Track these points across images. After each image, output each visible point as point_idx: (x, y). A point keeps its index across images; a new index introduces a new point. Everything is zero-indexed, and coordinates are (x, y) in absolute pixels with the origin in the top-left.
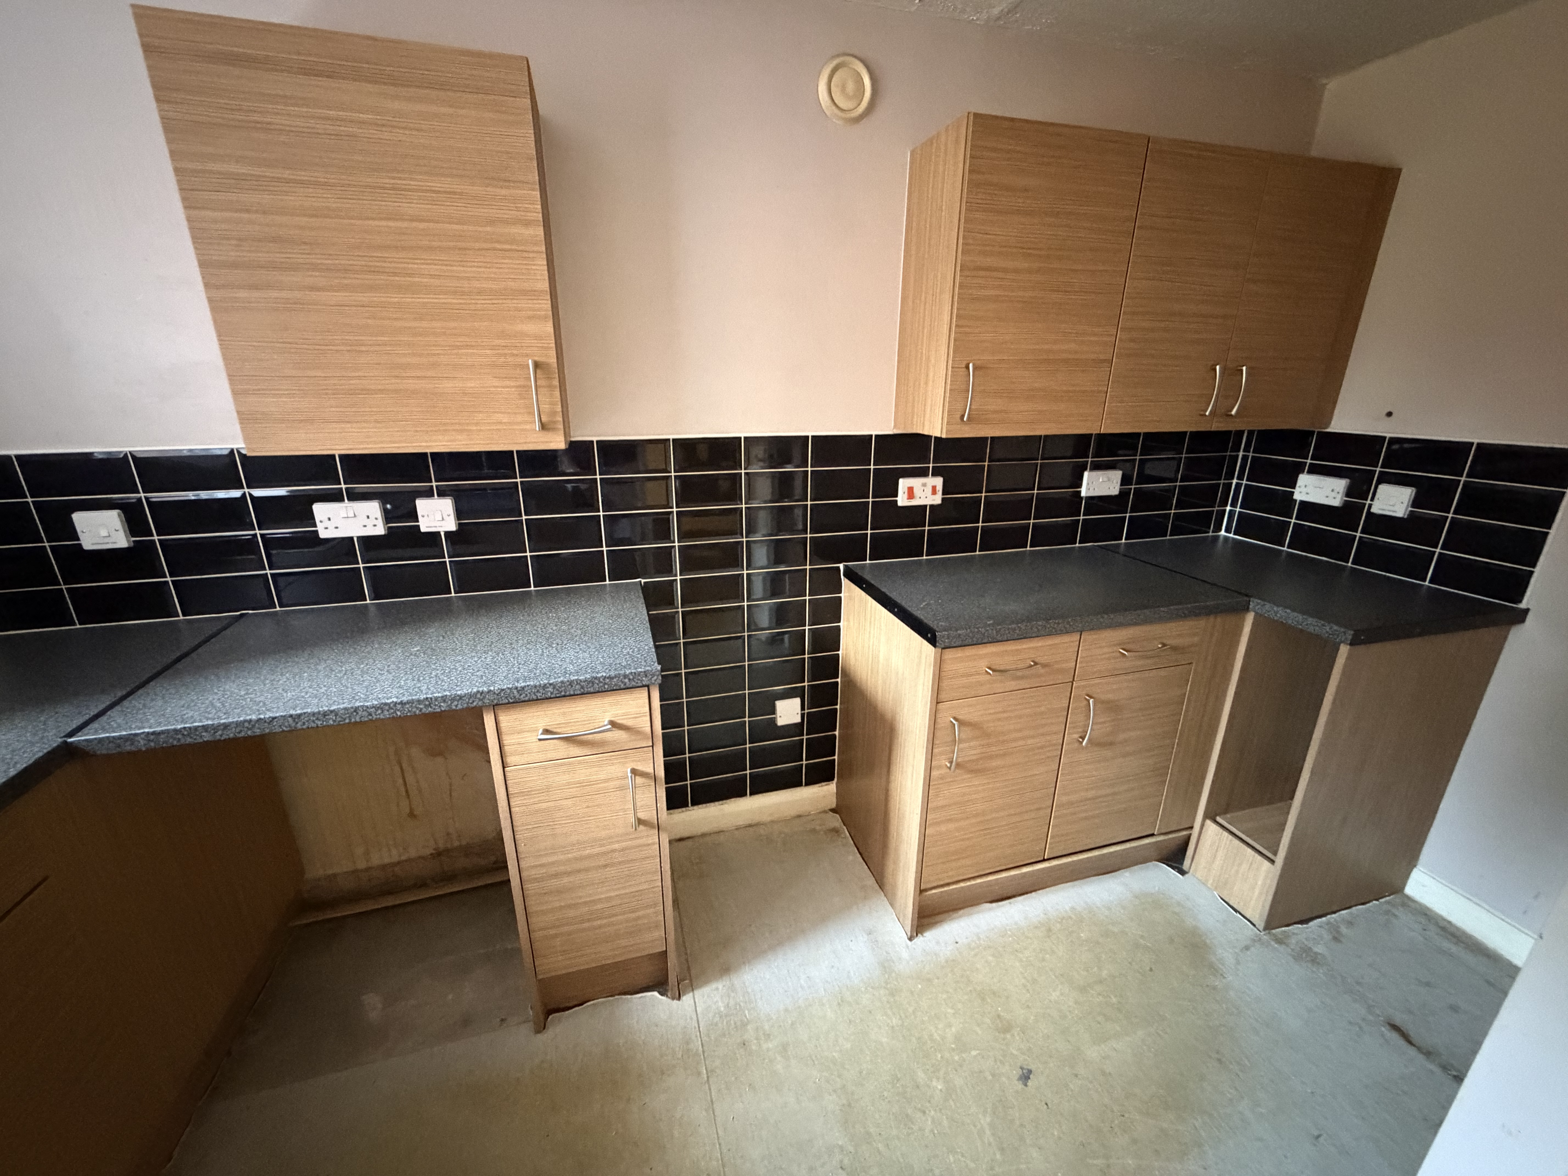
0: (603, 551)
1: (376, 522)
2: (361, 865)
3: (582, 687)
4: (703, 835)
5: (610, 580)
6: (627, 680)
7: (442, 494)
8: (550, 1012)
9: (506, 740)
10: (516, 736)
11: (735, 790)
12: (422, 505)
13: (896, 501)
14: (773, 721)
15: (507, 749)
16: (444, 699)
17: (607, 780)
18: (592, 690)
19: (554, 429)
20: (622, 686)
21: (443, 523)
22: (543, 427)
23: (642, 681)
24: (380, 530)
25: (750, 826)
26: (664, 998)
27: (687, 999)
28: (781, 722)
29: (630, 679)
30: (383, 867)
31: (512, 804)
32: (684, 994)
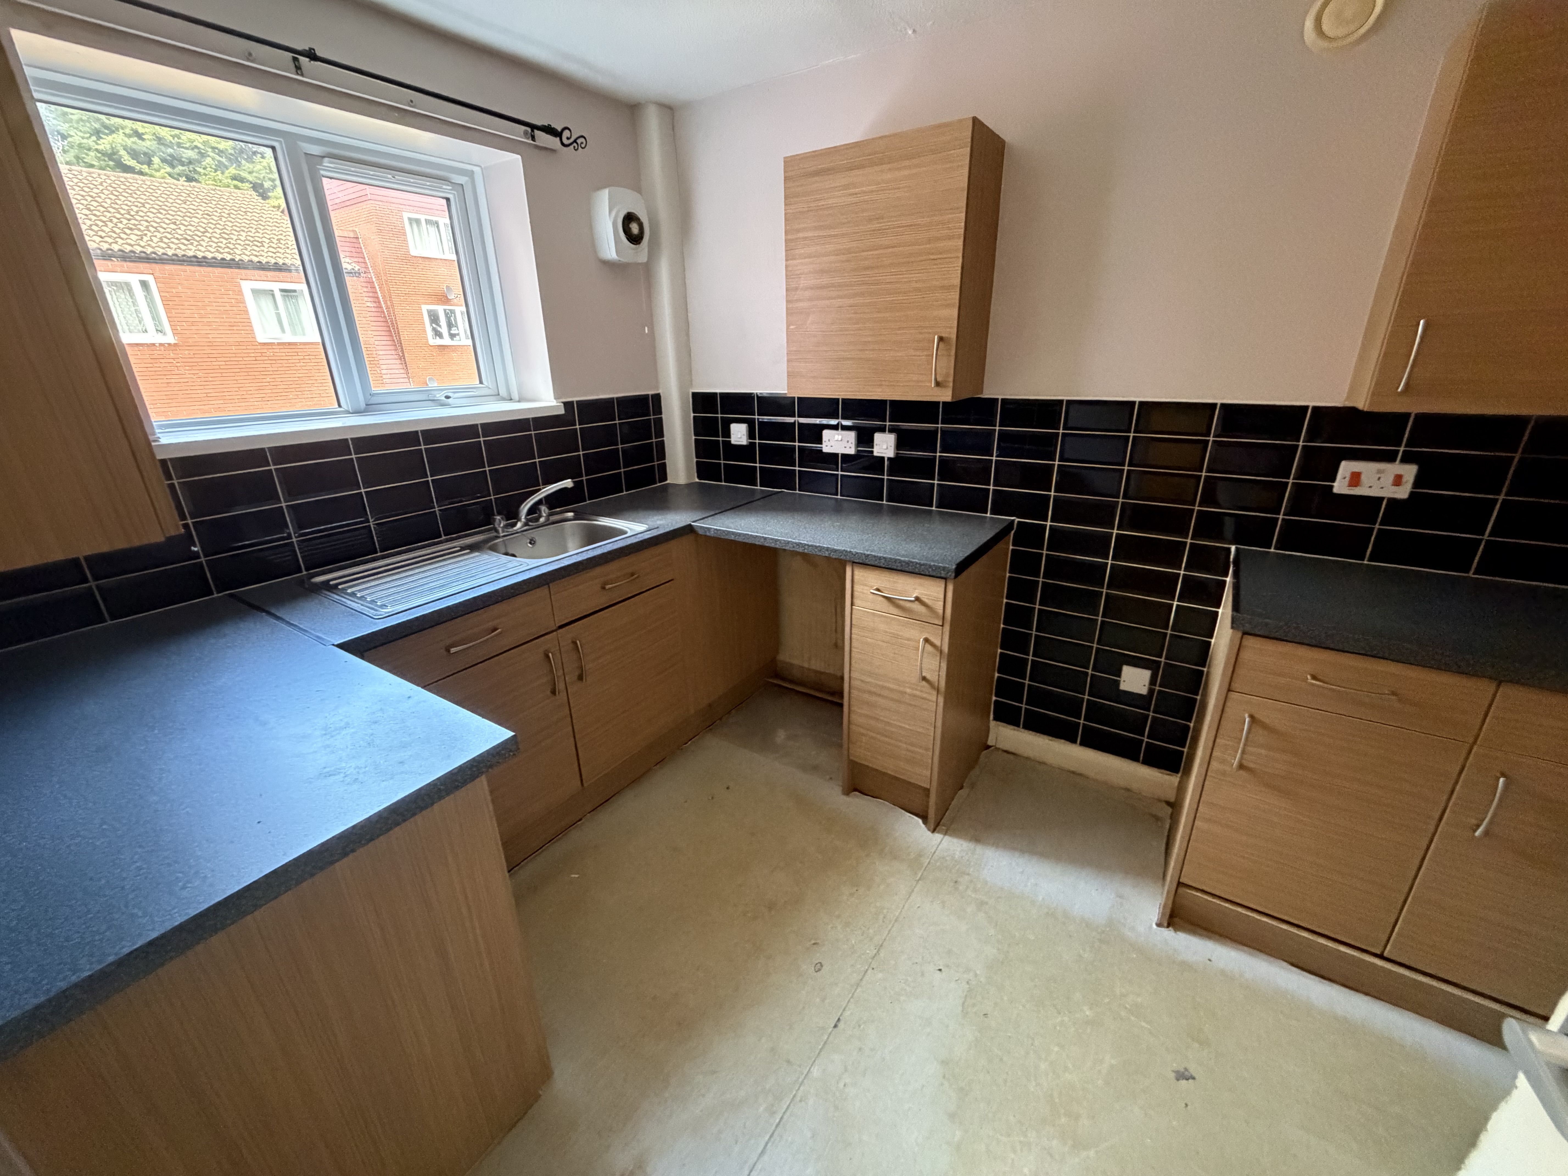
0: (989, 489)
1: (851, 445)
2: (806, 665)
3: (902, 566)
4: (1028, 758)
5: (991, 514)
6: (930, 570)
7: (891, 431)
8: (856, 790)
9: (856, 587)
10: (862, 587)
11: (1065, 733)
12: (878, 437)
13: (1332, 487)
14: (1117, 683)
15: (856, 593)
16: (828, 549)
17: (908, 640)
18: (907, 569)
19: (945, 387)
20: (927, 573)
21: (886, 451)
22: (938, 384)
23: (941, 573)
24: (852, 451)
25: (1073, 772)
26: (923, 826)
27: (938, 837)
28: (1123, 687)
29: (933, 570)
30: (816, 672)
31: (853, 631)
32: (938, 832)
